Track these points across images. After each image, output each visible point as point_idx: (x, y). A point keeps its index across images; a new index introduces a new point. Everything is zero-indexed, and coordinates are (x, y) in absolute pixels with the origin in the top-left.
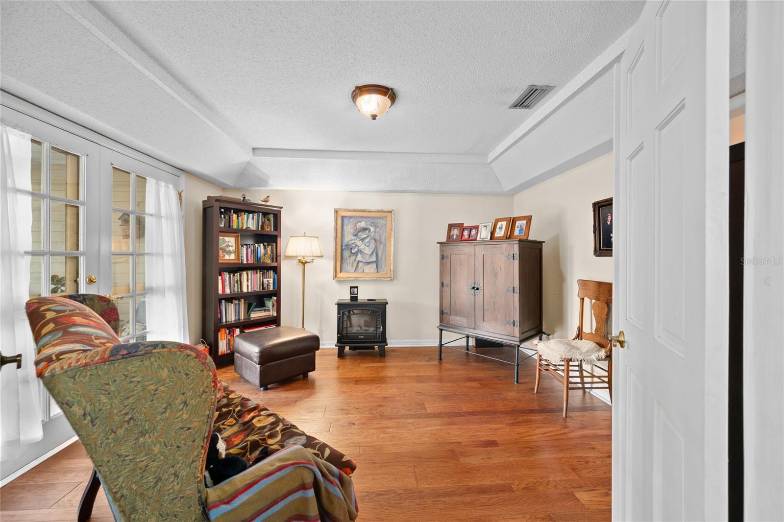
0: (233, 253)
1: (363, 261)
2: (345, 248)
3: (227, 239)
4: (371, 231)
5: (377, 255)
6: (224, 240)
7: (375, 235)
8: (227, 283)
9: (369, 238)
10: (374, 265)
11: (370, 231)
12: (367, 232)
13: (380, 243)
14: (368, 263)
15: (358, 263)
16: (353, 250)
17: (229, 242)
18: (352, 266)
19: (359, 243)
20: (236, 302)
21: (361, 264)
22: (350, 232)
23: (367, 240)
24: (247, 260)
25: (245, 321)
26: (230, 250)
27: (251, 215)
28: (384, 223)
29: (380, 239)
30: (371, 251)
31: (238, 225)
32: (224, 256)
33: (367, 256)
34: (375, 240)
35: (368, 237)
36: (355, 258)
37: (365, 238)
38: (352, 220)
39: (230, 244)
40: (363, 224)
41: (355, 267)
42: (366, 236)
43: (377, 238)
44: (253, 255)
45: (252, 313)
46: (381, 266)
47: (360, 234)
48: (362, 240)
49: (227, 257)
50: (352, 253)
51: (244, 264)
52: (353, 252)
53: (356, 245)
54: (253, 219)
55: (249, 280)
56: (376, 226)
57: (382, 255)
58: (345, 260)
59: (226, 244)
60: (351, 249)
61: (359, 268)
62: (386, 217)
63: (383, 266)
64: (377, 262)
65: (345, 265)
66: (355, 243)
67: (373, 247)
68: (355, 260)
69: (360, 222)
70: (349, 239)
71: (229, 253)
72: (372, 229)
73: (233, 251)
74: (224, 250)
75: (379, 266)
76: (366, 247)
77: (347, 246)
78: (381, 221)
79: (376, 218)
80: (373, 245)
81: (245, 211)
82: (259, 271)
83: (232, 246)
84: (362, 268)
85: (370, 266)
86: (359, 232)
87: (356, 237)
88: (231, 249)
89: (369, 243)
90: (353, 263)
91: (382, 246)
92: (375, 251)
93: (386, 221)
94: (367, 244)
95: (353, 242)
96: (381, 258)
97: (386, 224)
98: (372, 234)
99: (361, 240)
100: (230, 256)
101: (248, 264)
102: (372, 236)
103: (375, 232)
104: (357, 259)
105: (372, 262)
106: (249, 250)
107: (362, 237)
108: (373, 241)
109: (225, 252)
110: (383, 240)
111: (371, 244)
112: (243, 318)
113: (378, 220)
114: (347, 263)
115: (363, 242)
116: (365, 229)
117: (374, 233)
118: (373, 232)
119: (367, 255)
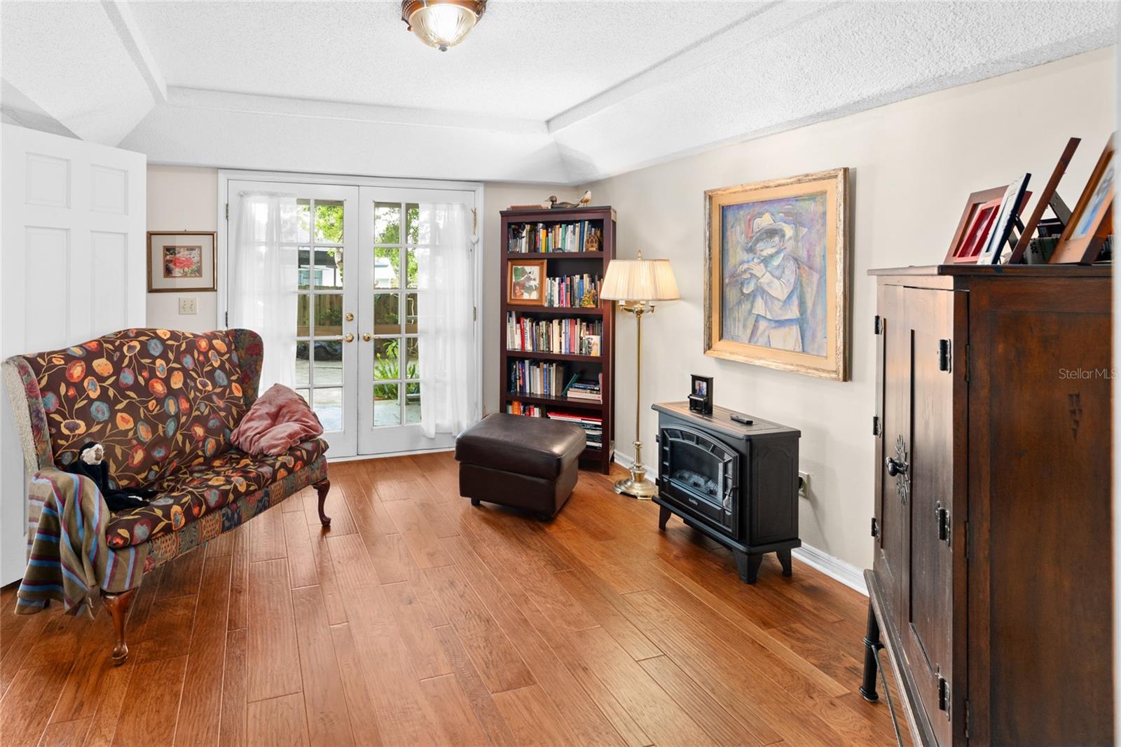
0: (536, 290)
1: (769, 316)
2: (730, 283)
3: (528, 269)
4: (787, 237)
5: (802, 304)
6: (524, 270)
7: (797, 247)
8: (528, 335)
9: (782, 255)
10: (795, 330)
11: (783, 236)
12: (777, 239)
13: (811, 268)
14: (780, 323)
15: (756, 321)
16: (745, 286)
17: (530, 273)
18: (745, 326)
19: (758, 270)
20: (545, 366)
21: (763, 325)
22: (738, 242)
23: (776, 262)
24: (560, 301)
25: (558, 399)
26: (532, 286)
27: (571, 227)
28: (821, 209)
29: (809, 256)
30: (787, 291)
31: (547, 247)
32: (523, 294)
33: (778, 305)
34: (796, 260)
35: (778, 253)
36: (749, 306)
37: (772, 256)
38: (742, 213)
39: (532, 277)
40: (765, 221)
41: (749, 331)
42: (773, 250)
43: (803, 254)
44: (569, 293)
45: (571, 389)
46: (814, 337)
47: (760, 246)
48: (766, 261)
49: (526, 296)
50: (743, 293)
51: (555, 308)
52: (745, 291)
53: (751, 274)
54: (574, 234)
55: (563, 335)
56: (797, 222)
57: (814, 305)
58: (730, 310)
59: (526, 276)
60: (742, 284)
61: (759, 332)
62: (824, 193)
63: (819, 334)
64: (801, 322)
65: (728, 322)
66: (749, 269)
67: (793, 280)
68: (750, 312)
69: (760, 215)
70: (738, 259)
71: (530, 289)
72: (789, 231)
73: (535, 286)
74: (523, 286)
75: (808, 334)
76: (775, 280)
77: (732, 276)
78: (811, 206)
79: (797, 199)
80: (789, 275)
81: (561, 223)
82: (578, 320)
83: (534, 280)
84: (767, 334)
85: (783, 331)
86: (758, 241)
87: (751, 256)
88: (533, 283)
89: (780, 270)
90: (746, 320)
91: (816, 277)
92: (798, 291)
93: (824, 204)
94: (777, 273)
95: (745, 266)
96: (814, 310)
97: (824, 214)
98: (790, 245)
99: (762, 261)
100: (530, 295)
101: (562, 308)
102: (788, 250)
103: (796, 237)
104: (755, 311)
105: (790, 321)
106: (564, 285)
107: (765, 253)
108: (791, 265)
109: (523, 289)
110: (817, 261)
111: (787, 272)
112: (554, 395)
113: (802, 204)
114: (734, 319)
115: (766, 267)
116: (771, 233)
117: (792, 242)
118: (790, 238)
119: (776, 302)
